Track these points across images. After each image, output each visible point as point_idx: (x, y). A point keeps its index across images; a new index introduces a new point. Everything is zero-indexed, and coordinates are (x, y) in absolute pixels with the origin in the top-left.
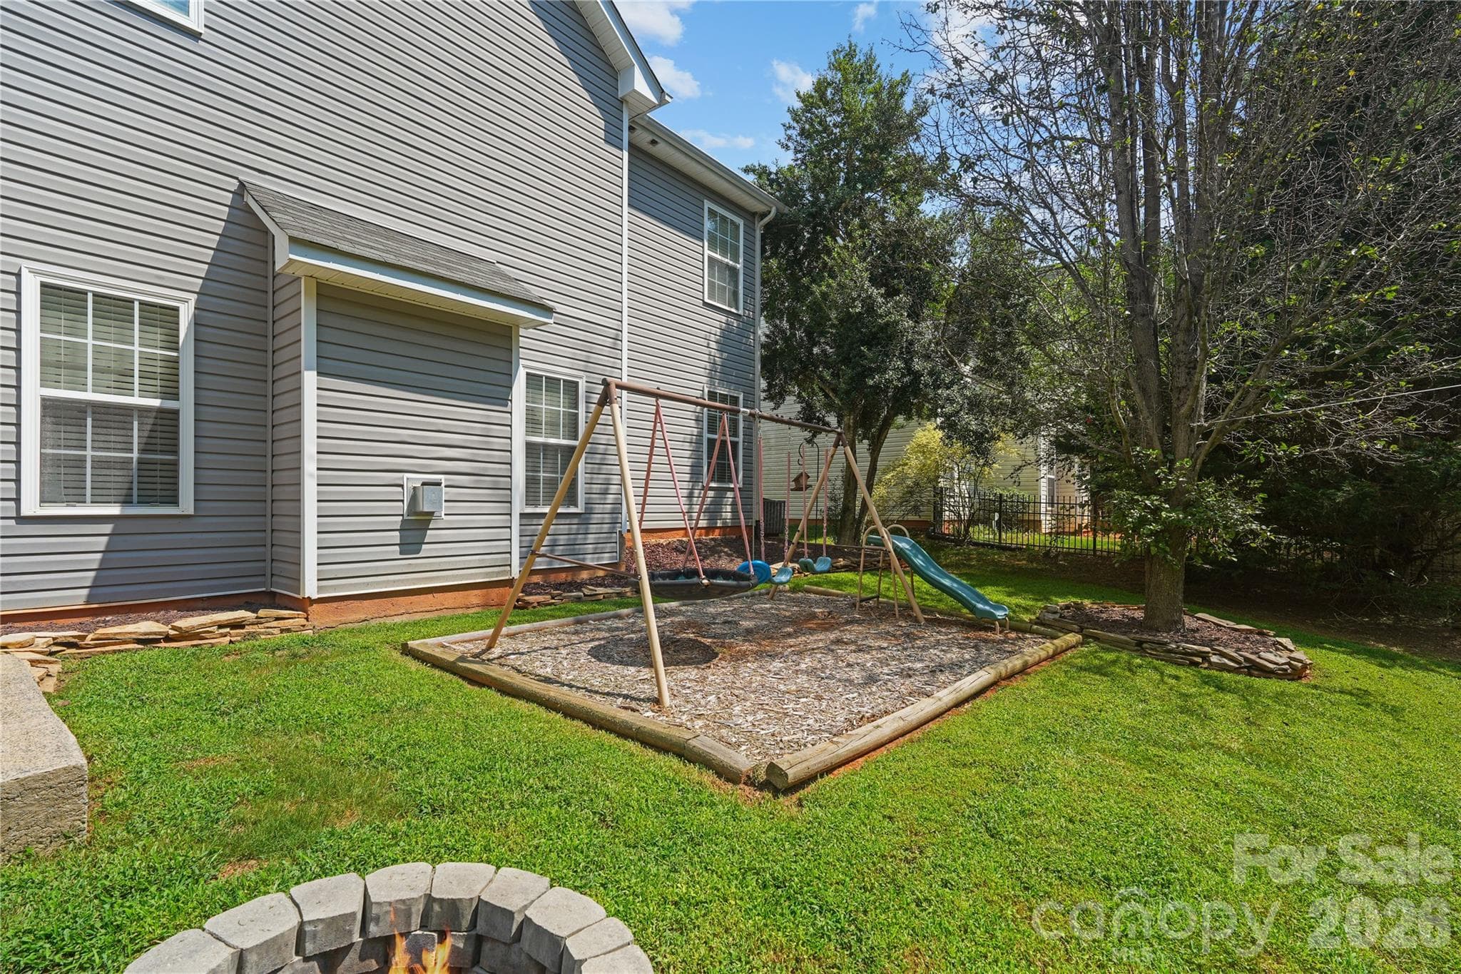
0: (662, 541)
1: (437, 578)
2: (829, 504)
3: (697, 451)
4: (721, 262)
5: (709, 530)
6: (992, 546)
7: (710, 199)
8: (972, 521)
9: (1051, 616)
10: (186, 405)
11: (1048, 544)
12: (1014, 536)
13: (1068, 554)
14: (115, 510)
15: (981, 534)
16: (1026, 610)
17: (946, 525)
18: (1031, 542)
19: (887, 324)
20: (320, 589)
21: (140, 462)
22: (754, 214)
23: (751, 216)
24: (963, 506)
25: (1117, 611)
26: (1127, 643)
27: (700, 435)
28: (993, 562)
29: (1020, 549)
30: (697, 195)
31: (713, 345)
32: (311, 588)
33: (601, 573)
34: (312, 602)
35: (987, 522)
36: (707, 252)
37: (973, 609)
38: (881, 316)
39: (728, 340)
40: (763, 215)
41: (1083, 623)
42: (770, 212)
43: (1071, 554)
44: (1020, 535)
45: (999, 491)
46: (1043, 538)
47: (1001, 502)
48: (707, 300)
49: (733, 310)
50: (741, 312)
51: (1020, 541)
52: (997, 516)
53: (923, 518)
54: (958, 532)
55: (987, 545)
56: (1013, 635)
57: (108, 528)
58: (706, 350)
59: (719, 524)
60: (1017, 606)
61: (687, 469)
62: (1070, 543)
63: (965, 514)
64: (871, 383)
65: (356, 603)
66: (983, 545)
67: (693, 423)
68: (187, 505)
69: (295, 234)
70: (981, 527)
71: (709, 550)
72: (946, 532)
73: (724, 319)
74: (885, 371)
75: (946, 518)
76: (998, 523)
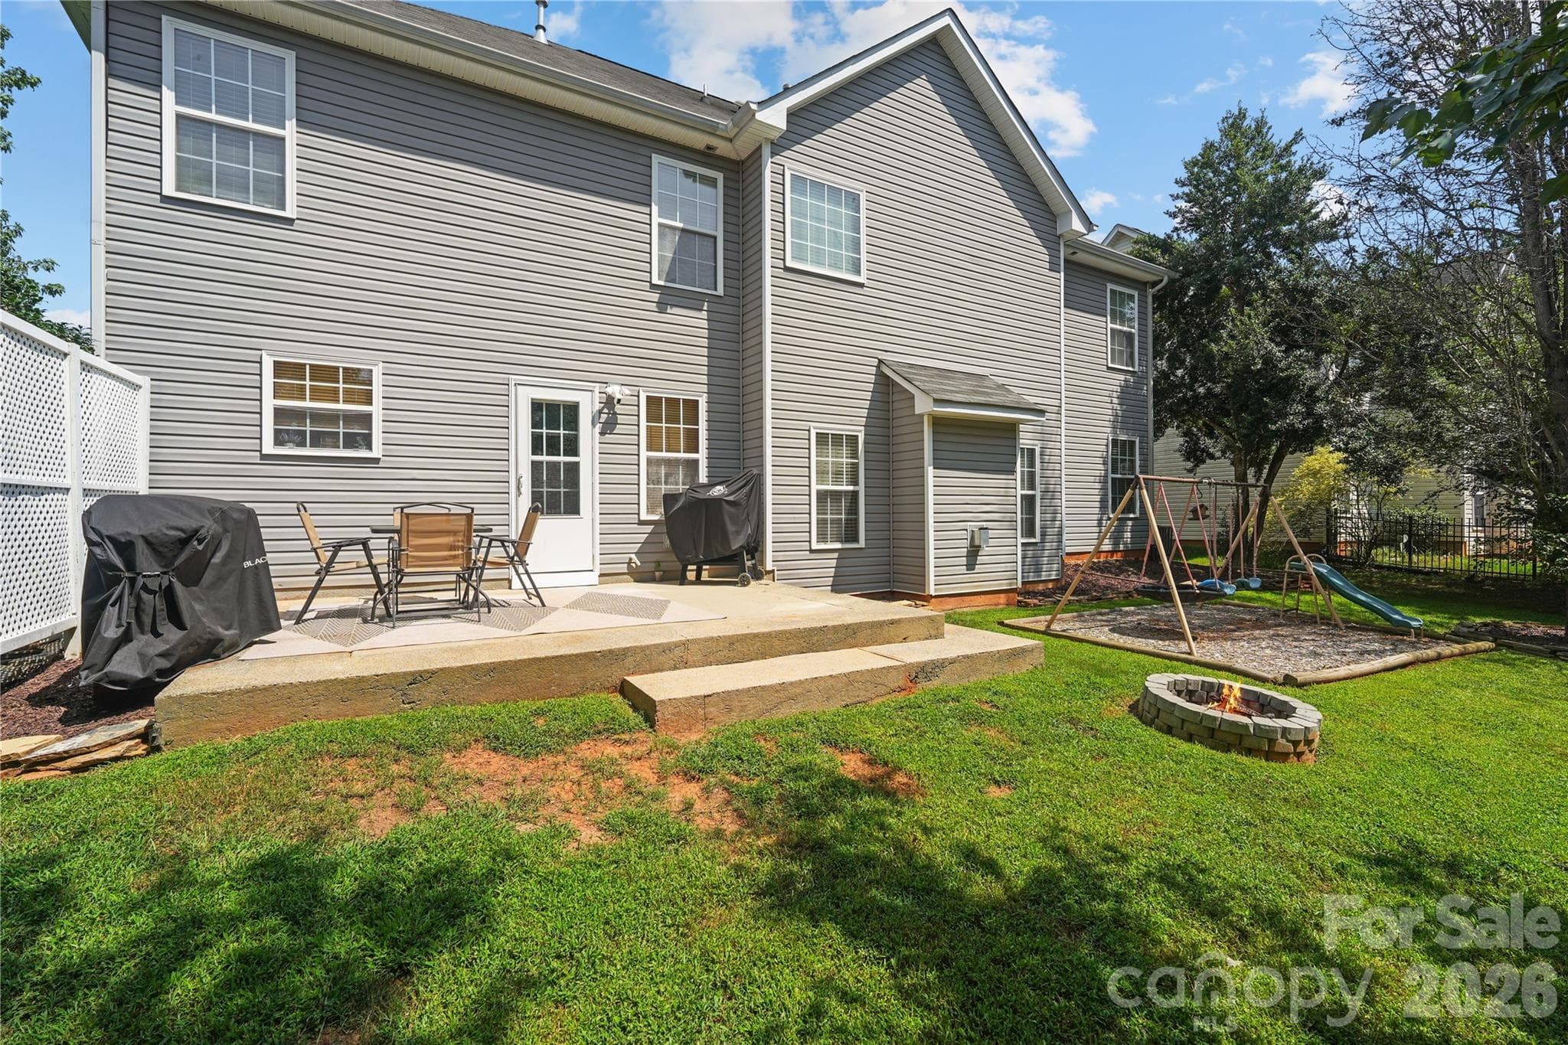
0: (1079, 562)
1: (981, 586)
2: (1220, 529)
3: (1104, 489)
4: (1121, 331)
5: (1112, 552)
6: (1400, 570)
7: (1111, 282)
8: (1375, 542)
9: (1466, 630)
10: (861, 488)
11: (1472, 568)
12: (1428, 558)
13: (1499, 579)
14: (838, 546)
15: (1385, 556)
16: (1441, 625)
17: (1343, 547)
18: (1450, 565)
19: (1288, 378)
20: (936, 590)
21: (846, 520)
22: (1145, 284)
23: (1141, 285)
24: (1363, 528)
25: (1538, 630)
26: (1541, 651)
27: (1106, 476)
28: (1401, 586)
29: (1436, 573)
30: (1101, 281)
31: (1115, 401)
32: (932, 590)
33: (1050, 585)
34: (932, 597)
35: (1393, 543)
36: (1110, 325)
37: (1388, 619)
38: (1282, 370)
39: (1125, 393)
40: (1154, 284)
41: (1498, 635)
42: (1161, 281)
43: (1504, 579)
44: (1436, 558)
45: (1408, 511)
46: (1465, 561)
47: (1410, 524)
48: (1110, 365)
49: (1131, 369)
50: (1136, 369)
51: (1436, 564)
52: (1406, 539)
53: (1314, 540)
54: (1359, 556)
55: (1394, 568)
56: (1427, 640)
57: (836, 555)
58: (1110, 406)
59: (1122, 547)
60: (1431, 622)
61: (1097, 504)
62: (1502, 567)
63: (1365, 535)
64: (1273, 428)
65: (948, 599)
66: (1389, 568)
67: (1101, 467)
68: (862, 543)
69: (936, 396)
70: (1386, 550)
71: (1119, 569)
72: (1343, 554)
73: (1122, 377)
74: (1285, 416)
75: (1342, 540)
76: (1408, 546)
